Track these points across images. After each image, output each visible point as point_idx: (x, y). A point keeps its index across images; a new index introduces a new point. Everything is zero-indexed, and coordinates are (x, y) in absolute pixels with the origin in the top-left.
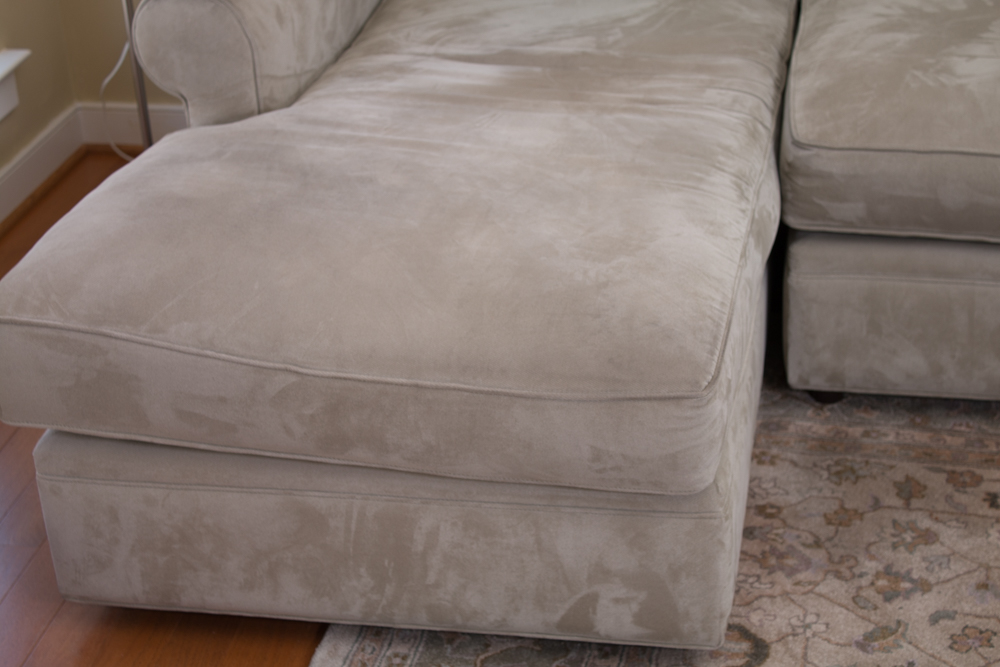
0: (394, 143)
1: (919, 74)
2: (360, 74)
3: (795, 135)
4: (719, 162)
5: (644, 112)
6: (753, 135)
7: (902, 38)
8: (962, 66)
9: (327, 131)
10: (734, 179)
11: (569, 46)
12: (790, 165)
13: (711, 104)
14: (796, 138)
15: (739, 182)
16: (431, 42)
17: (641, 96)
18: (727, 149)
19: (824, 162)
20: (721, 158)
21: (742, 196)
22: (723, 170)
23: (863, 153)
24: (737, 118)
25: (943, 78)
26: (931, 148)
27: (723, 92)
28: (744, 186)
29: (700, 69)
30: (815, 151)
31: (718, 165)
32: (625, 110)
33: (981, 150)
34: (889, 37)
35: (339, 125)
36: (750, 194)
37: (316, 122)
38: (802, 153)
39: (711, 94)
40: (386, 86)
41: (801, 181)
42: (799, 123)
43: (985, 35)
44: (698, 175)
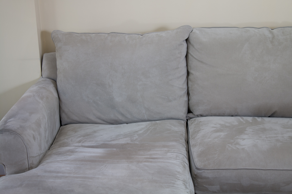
0: (77, 177)
1: (230, 145)
2: (59, 154)
3: (196, 166)
4: (178, 177)
5: (151, 162)
6: (184, 167)
7: (222, 134)
8: (242, 142)
9: (55, 175)
10: (183, 182)
11: (122, 141)
12: (195, 175)
13: (170, 158)
14: (197, 167)
15: (185, 183)
16: (79, 142)
17: (149, 157)
18: (179, 172)
19: (206, 174)
20: (178, 176)
21: (186, 188)
22: (179, 180)
23: (218, 170)
24: (179, 162)
25: (237, 146)
26: (238, 168)
27: (173, 153)
28: (186, 184)
29: (164, 146)
30: (203, 171)
31: (178, 178)
32: (145, 161)
33: (252, 168)
34: (218, 134)
35: (58, 172)
36: (188, 187)
37: (50, 172)
38: (199, 171)
39: (169, 154)
40: (70, 158)
41: (199, 180)
42: (197, 162)
43: (245, 132)
44: (173, 182)
